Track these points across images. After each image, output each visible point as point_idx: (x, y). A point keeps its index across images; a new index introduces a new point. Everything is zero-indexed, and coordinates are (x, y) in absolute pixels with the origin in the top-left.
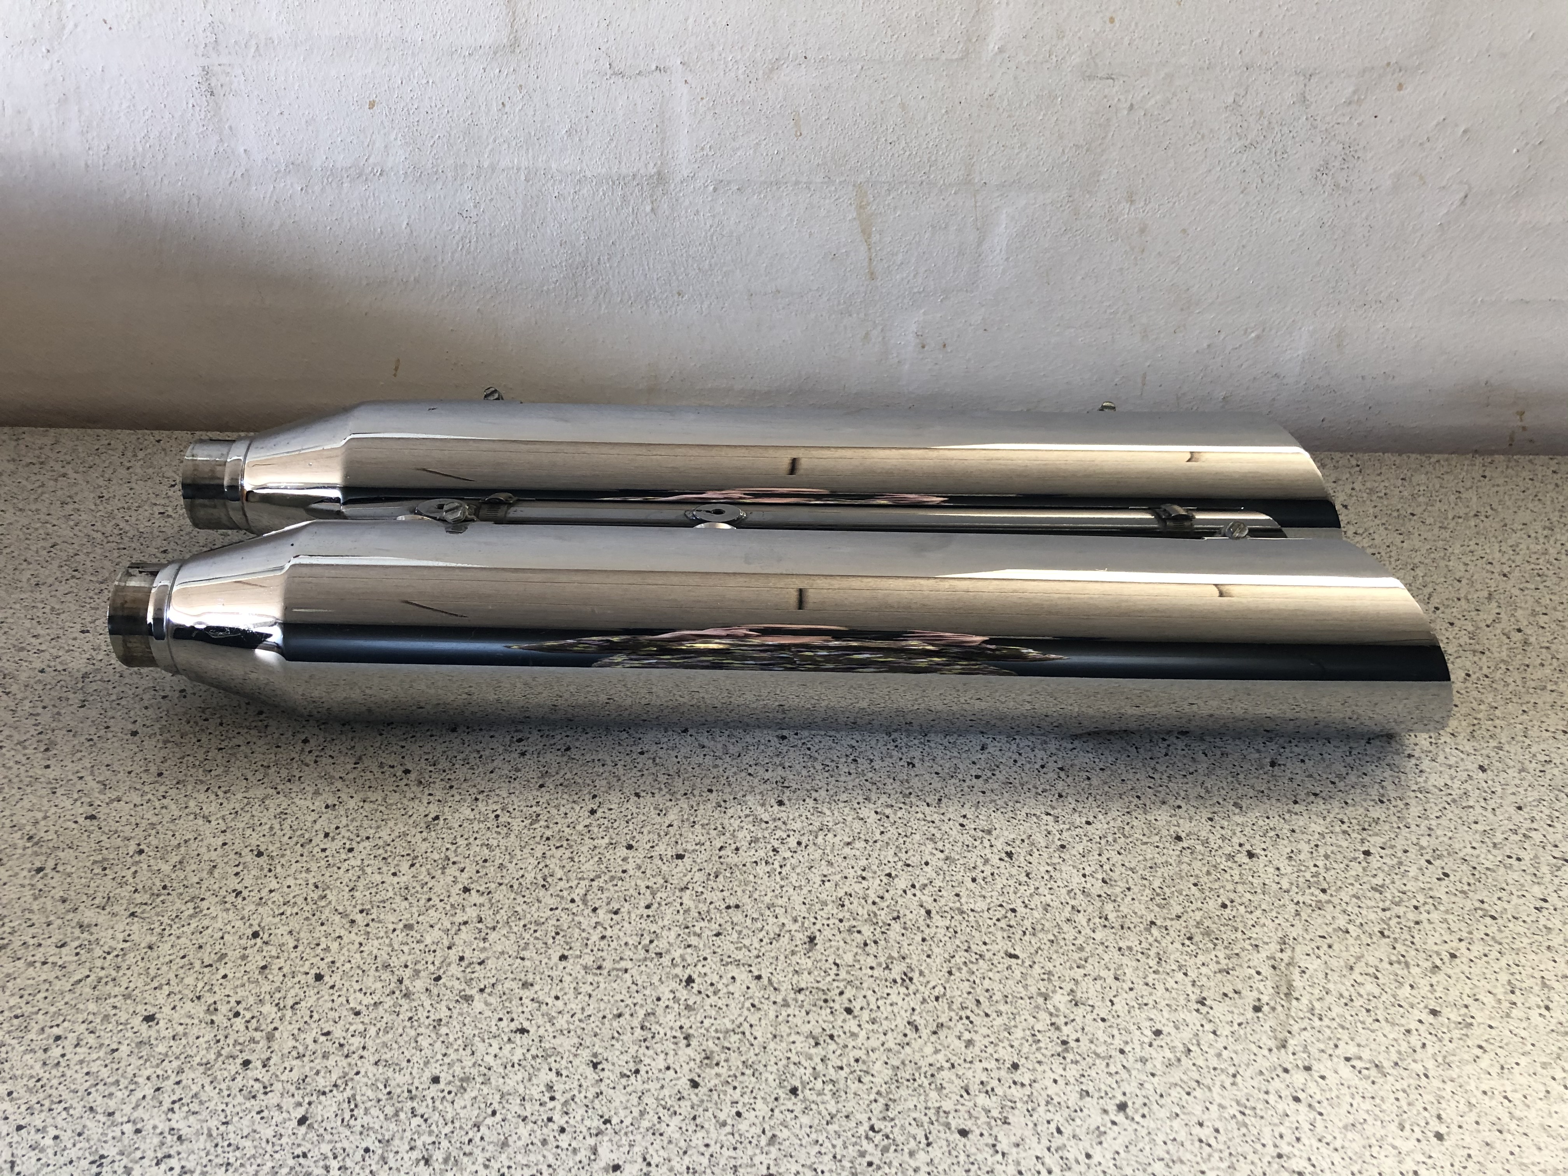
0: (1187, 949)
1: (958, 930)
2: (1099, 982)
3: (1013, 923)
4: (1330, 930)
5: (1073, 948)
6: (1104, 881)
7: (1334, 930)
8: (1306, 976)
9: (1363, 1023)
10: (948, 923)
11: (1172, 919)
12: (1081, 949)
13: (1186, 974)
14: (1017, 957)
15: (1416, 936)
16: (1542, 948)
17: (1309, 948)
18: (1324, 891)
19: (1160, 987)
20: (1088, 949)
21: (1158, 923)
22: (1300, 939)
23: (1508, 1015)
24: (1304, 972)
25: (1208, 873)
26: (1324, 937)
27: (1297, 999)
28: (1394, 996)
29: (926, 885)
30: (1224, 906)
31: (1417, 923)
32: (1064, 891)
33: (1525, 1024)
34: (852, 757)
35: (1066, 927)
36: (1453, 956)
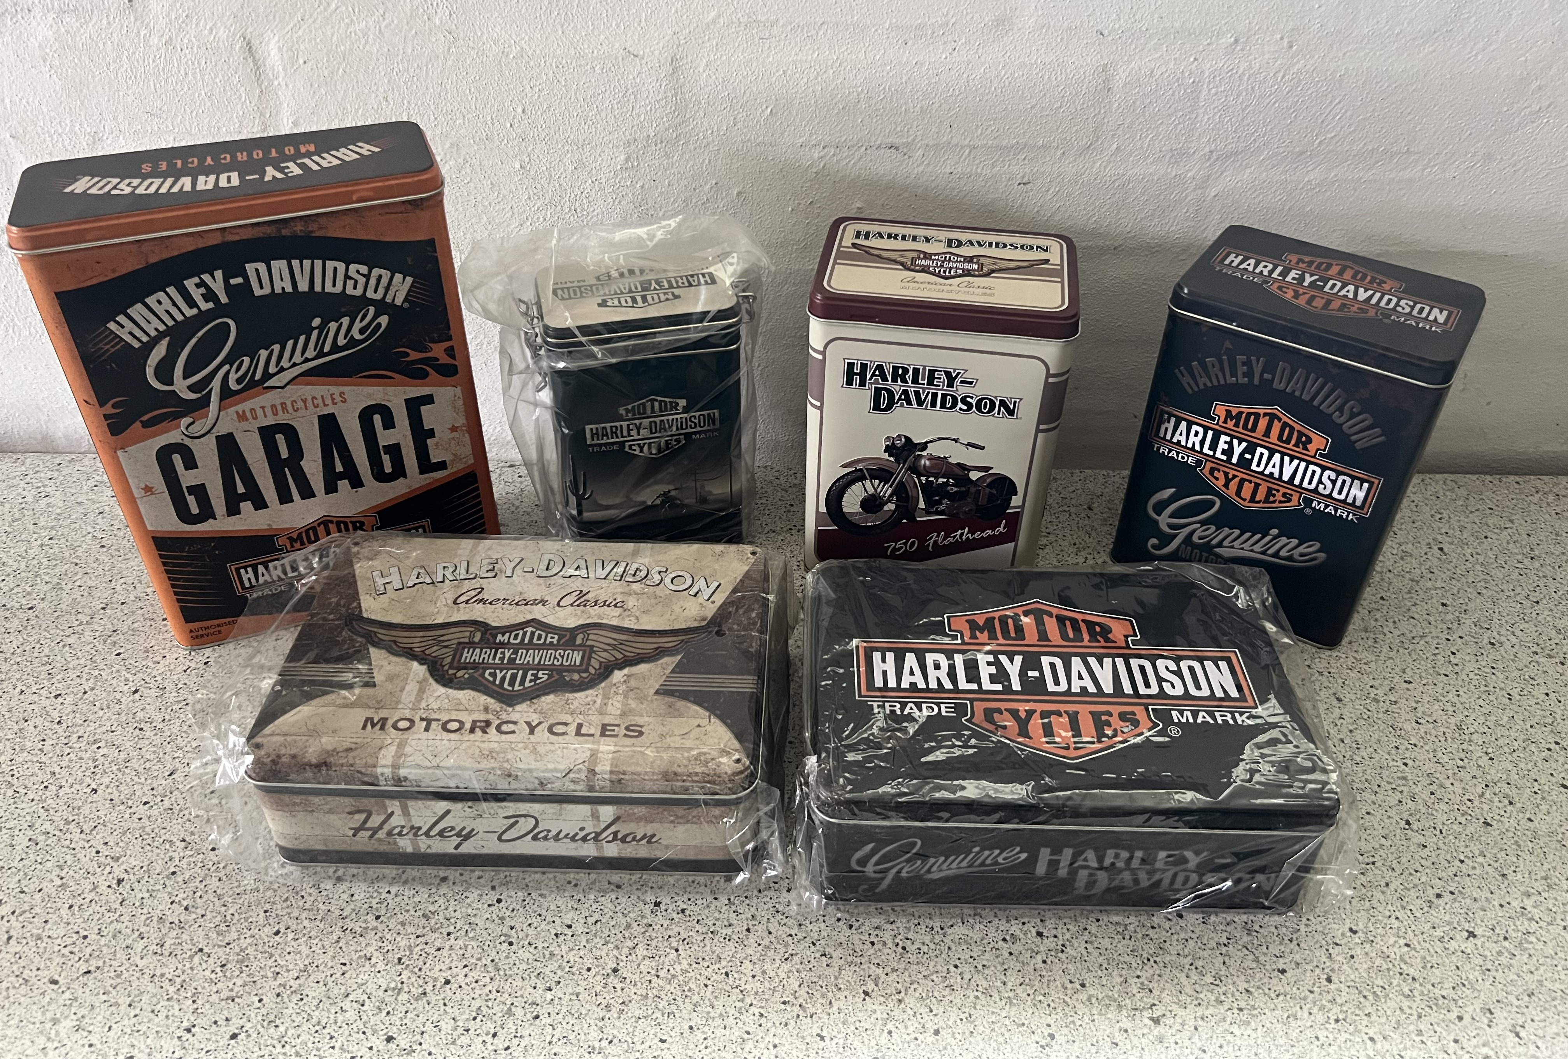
0: (213, 976)
1: (23, 956)
2: (113, 1008)
3: (76, 950)
4: (355, 957)
5: (112, 974)
6: (186, 909)
7: (360, 957)
8: (300, 1003)
9: (318, 1050)
10: (17, 950)
11: (220, 946)
12: (118, 976)
13: (194, 1002)
14: (55, 982)
15: (429, 962)
16: (532, 975)
17: (323, 975)
18: (378, 918)
19: (162, 1015)
20: (126, 975)
21: (206, 950)
22: (321, 968)
23: (454, 1043)
24: (302, 999)
25: (286, 900)
26: (344, 964)
27: (276, 1026)
28: (365, 1023)
29: (24, 912)
30: (277, 933)
31: (439, 950)
32: (143, 917)
33: (461, 1052)
34: (46, 784)
35: (121, 955)
36: (447, 982)
